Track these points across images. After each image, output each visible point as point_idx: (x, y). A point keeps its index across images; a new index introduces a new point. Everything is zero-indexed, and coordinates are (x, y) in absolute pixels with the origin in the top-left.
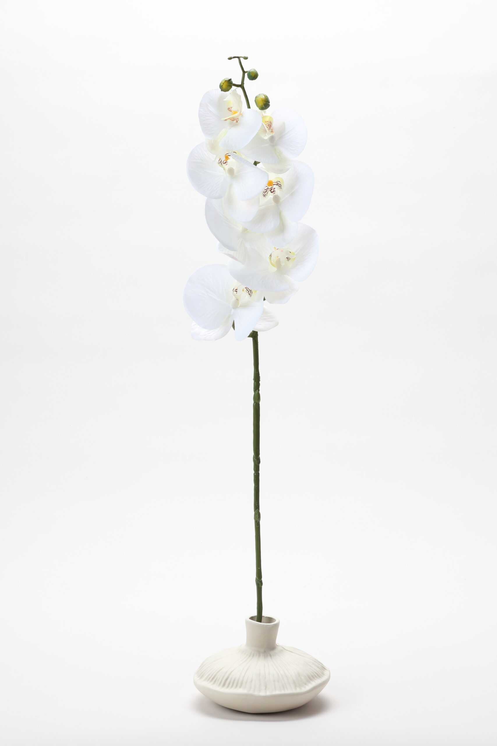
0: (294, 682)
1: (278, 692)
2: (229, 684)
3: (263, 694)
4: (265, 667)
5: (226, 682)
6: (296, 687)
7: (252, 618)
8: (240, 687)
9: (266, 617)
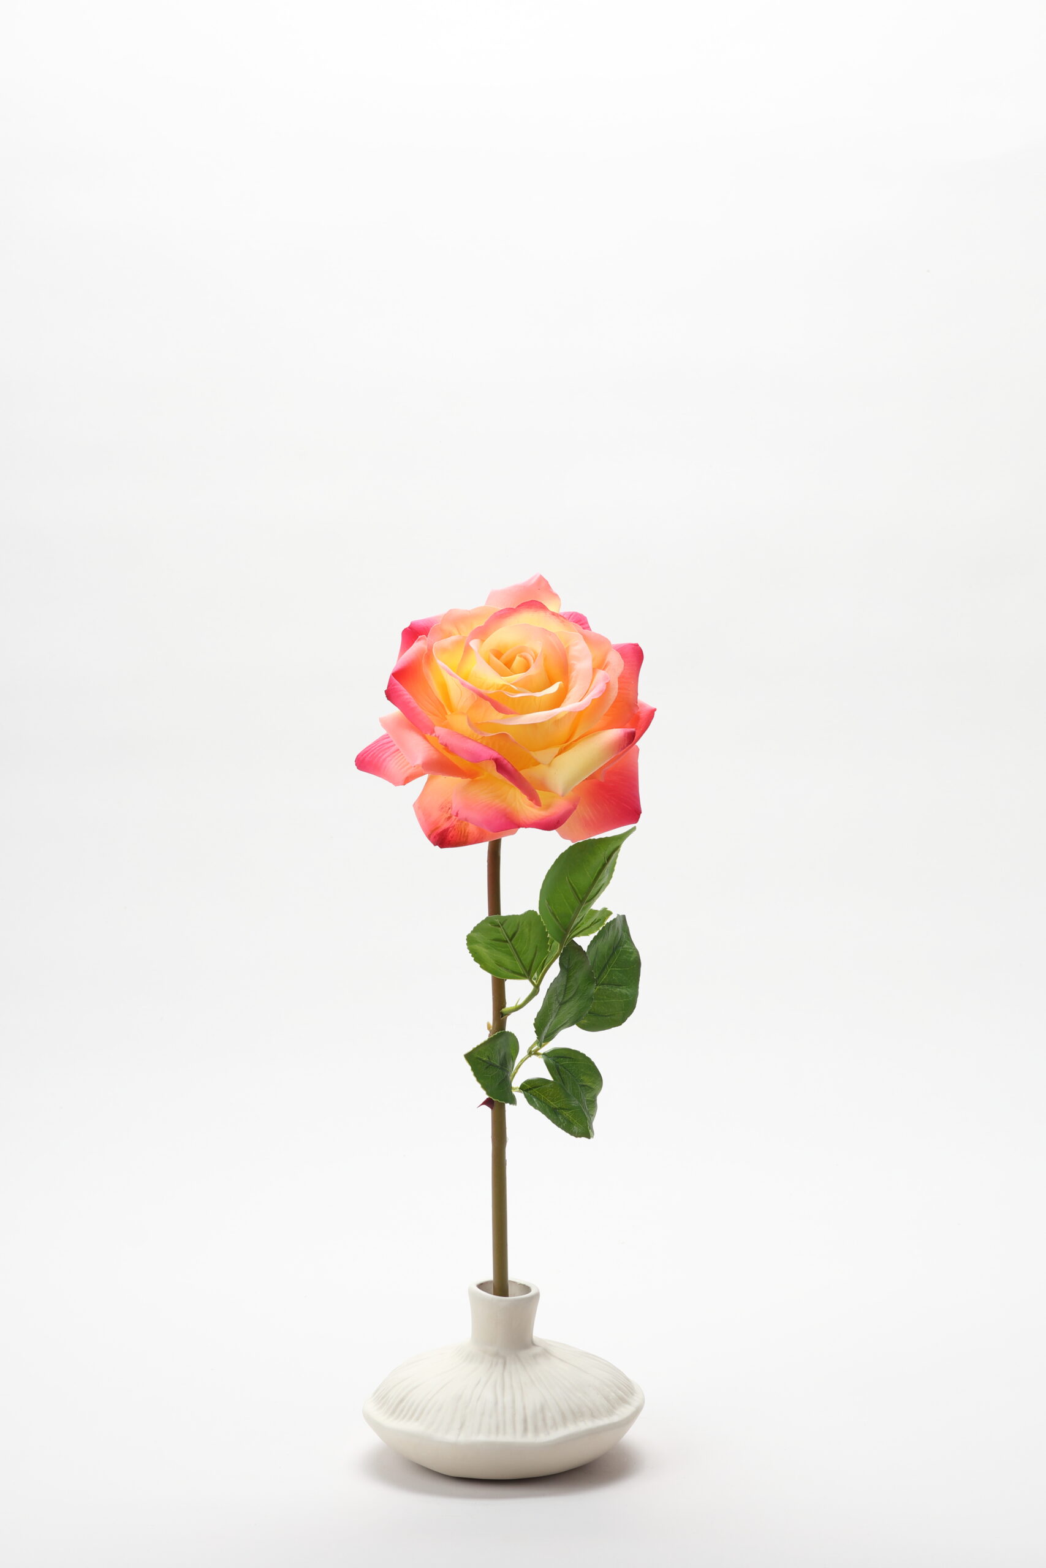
0: (525, 1421)
1: (482, 1438)
2: (402, 1411)
3: (451, 1437)
4: (477, 1384)
5: (398, 1408)
6: (525, 1430)
7: (481, 1286)
8: (417, 1419)
9: (520, 1284)
